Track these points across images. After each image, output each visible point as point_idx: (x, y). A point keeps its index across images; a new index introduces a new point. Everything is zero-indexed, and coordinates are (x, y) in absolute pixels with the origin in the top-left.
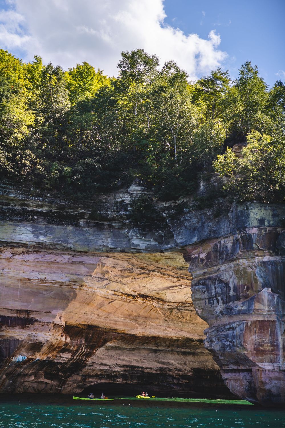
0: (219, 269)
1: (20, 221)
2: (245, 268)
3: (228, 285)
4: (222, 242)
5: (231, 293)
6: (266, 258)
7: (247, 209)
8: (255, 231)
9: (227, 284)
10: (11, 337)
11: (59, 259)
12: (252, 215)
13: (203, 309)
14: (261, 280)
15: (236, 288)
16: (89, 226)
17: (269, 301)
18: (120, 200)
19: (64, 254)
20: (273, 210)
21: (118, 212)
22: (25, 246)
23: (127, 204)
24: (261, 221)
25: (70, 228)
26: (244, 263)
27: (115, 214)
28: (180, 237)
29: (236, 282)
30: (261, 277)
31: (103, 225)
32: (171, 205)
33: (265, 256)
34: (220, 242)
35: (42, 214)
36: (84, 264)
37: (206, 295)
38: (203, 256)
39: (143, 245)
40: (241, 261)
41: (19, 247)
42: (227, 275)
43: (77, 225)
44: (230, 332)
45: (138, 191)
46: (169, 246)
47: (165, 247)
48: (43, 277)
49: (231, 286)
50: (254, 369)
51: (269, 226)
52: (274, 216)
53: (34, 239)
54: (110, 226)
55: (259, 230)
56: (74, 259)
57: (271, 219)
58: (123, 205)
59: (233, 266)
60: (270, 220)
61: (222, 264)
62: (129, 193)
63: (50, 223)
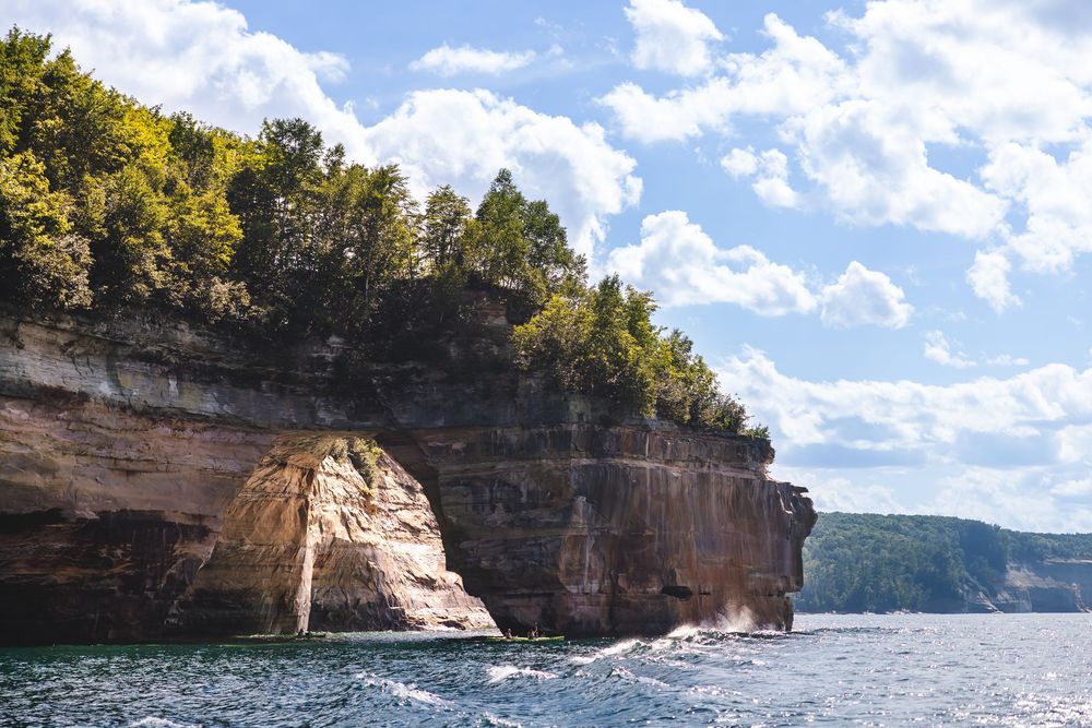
0: (493, 467)
1: (208, 383)
2: (550, 471)
3: (519, 489)
4: (499, 432)
5: (524, 500)
6: (585, 461)
7: (566, 400)
8: (575, 427)
9: (516, 488)
10: (195, 555)
11: (233, 439)
12: (572, 408)
13: (458, 516)
14: (575, 487)
15: (530, 494)
16: (271, 391)
17: (584, 512)
18: (315, 355)
19: (239, 431)
20: (592, 403)
21: (312, 372)
22: (205, 419)
23: (329, 363)
24: (580, 416)
25: (252, 393)
26: (549, 465)
27: (307, 375)
28: (406, 416)
29: (532, 486)
30: (578, 483)
31: (285, 389)
32: (387, 369)
33: (581, 457)
34: (496, 432)
35: (229, 373)
36: (256, 446)
37: (470, 499)
38: (457, 446)
39: (329, 420)
40: (544, 461)
41: (200, 421)
42: (516, 477)
43: (258, 389)
44: (535, 549)
45: (338, 343)
46: (369, 423)
47: (357, 423)
48: (217, 465)
49: (523, 490)
50: (557, 593)
51: (587, 422)
52: (593, 410)
53: (218, 410)
54: (293, 391)
55: (579, 427)
56: (248, 438)
57: (590, 414)
58: (321, 363)
59: (527, 466)
60: (589, 416)
61: (500, 461)
62: (329, 346)
63: (234, 386)
